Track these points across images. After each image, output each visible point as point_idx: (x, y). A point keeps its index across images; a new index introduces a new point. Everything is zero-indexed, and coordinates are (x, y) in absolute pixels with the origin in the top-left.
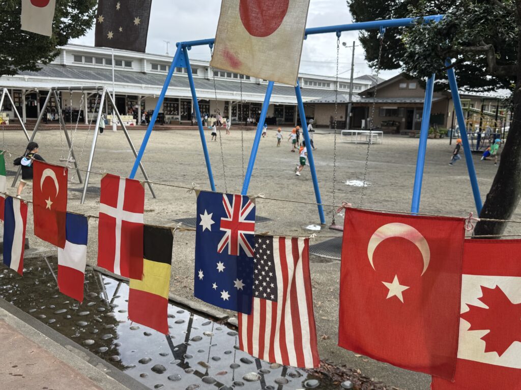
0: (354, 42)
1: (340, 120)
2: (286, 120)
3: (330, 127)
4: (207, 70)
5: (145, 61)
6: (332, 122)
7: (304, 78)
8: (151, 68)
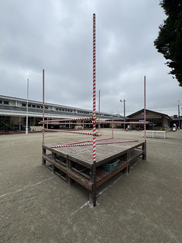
0: (124, 100)
1: (119, 125)
3: (116, 128)
4: (75, 110)
5: (53, 107)
6: (116, 126)
7: (104, 114)
8: (56, 109)
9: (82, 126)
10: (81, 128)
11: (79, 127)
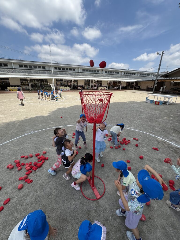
1: (151, 87)
5: (79, 69)
6: (147, 88)
8: (82, 71)
9: (106, 87)
10: (105, 89)
11: (101, 89)
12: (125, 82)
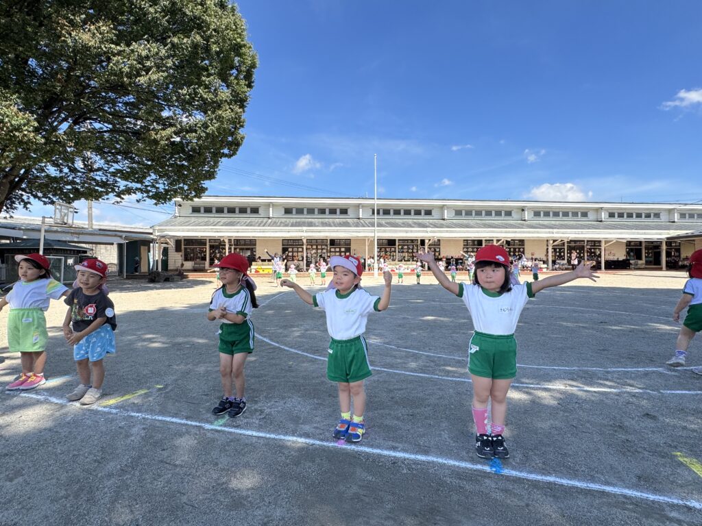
2: (648, 263)
4: (523, 210)
5: (446, 208)
7: (678, 210)
8: (454, 214)
12: (618, 243)
